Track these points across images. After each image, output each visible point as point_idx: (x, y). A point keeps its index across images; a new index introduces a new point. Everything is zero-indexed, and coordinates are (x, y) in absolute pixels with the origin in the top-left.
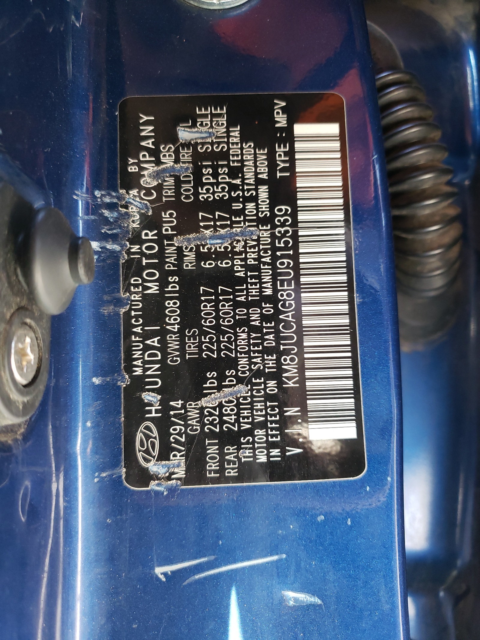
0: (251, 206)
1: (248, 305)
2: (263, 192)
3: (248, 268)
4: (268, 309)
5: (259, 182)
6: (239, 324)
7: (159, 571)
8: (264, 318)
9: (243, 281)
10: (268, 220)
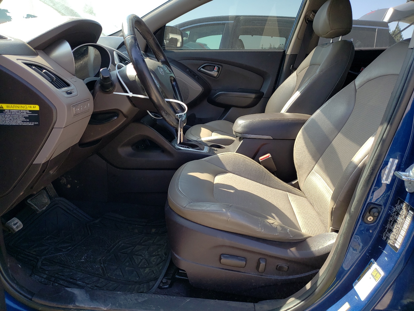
0: (402, 217)
1: (397, 227)
2: (404, 216)
3: (399, 223)
4: (398, 229)
5: (404, 215)
6: (396, 229)
7: (379, 246)
8: (398, 230)
9: (398, 224)
10: (402, 219)
